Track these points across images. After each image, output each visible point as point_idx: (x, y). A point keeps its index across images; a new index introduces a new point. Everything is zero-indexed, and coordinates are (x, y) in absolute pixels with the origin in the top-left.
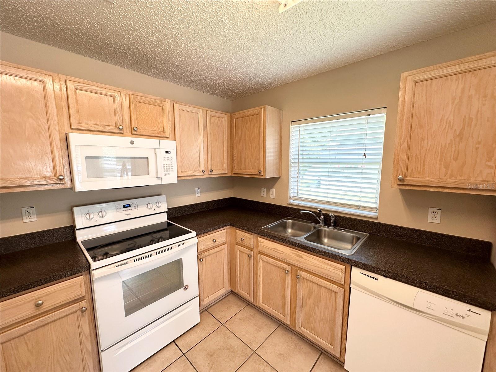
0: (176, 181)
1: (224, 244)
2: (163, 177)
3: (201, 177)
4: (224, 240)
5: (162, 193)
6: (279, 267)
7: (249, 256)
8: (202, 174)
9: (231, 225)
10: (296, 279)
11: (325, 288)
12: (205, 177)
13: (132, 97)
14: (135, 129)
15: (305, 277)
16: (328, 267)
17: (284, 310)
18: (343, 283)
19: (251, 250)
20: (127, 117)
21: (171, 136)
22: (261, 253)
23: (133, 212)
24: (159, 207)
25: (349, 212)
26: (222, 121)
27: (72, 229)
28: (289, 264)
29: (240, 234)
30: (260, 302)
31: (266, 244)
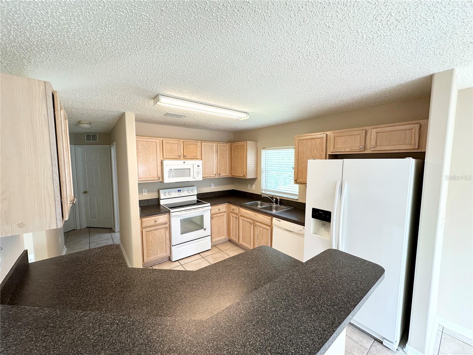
0: (202, 180)
1: (225, 212)
2: (196, 177)
3: (214, 177)
4: (224, 210)
5: (195, 186)
6: (248, 222)
7: (236, 218)
8: (215, 176)
9: (229, 202)
10: (255, 226)
11: (265, 228)
12: (216, 177)
13: (185, 142)
14: (185, 156)
15: (258, 225)
16: (266, 218)
17: (251, 244)
18: (270, 225)
19: (237, 215)
20: (182, 151)
21: (200, 158)
22: (241, 216)
23: (182, 194)
24: (193, 192)
25: (286, 197)
26: (226, 148)
27: (158, 199)
28: (252, 220)
29: (233, 207)
30: (241, 242)
31: (244, 211)
